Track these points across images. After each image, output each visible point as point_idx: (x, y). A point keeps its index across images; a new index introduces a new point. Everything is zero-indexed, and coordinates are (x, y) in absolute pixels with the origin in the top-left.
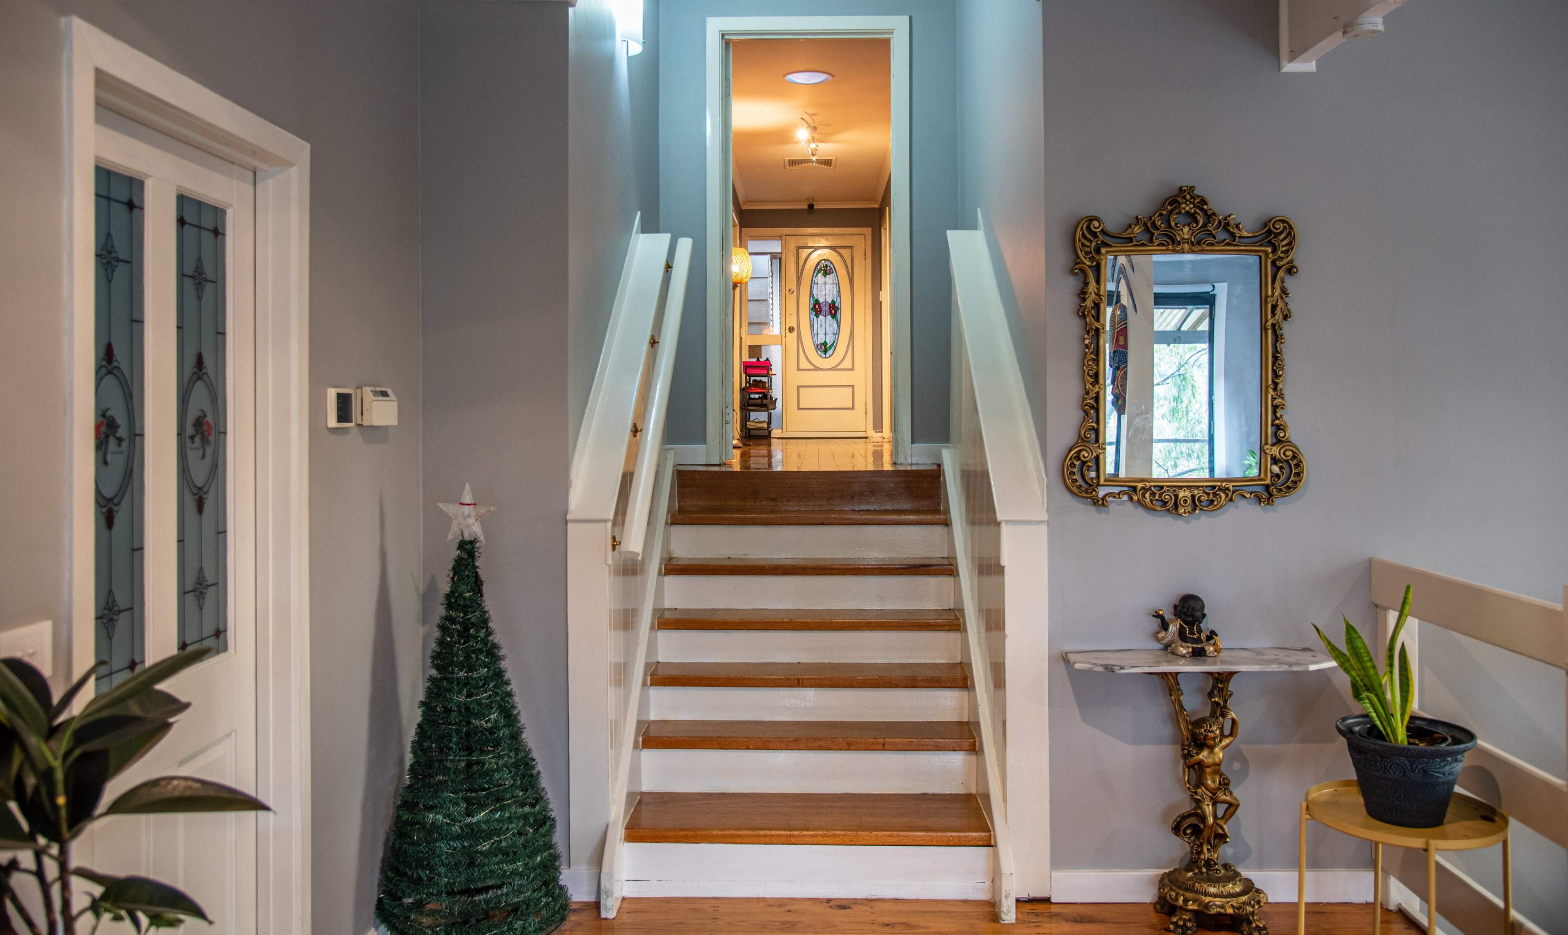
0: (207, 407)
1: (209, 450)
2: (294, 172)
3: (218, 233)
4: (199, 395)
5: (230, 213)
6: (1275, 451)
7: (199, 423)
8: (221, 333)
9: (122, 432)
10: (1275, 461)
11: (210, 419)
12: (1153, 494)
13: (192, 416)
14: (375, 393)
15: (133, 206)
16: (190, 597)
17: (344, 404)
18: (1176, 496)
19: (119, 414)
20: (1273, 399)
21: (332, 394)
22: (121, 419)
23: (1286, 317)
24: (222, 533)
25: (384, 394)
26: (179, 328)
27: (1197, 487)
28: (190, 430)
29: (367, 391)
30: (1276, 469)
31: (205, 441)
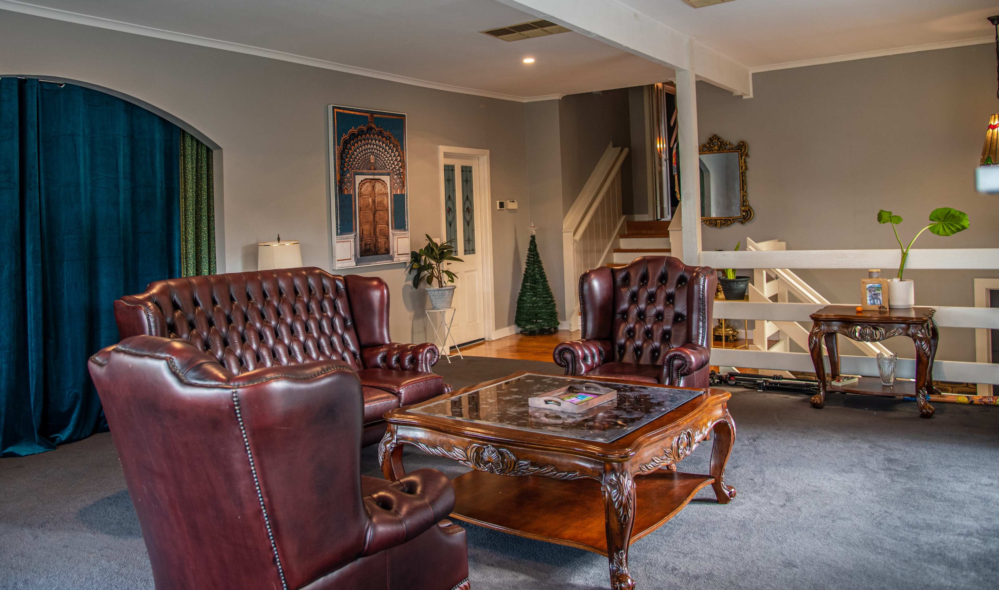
0: (469, 205)
1: (470, 214)
2: (486, 157)
3: (471, 171)
4: (468, 203)
5: (473, 167)
6: (743, 208)
7: (468, 209)
8: (472, 191)
9: (452, 210)
10: (743, 211)
11: (470, 208)
12: (710, 222)
13: (466, 207)
14: (510, 201)
15: (453, 170)
16: (467, 242)
17: (502, 205)
18: (716, 222)
19: (451, 207)
20: (743, 193)
21: (498, 202)
22: (452, 208)
23: (746, 169)
24: (473, 230)
25: (514, 201)
26: (463, 191)
27: (722, 219)
28: (466, 210)
29: (508, 201)
30: (744, 214)
31: (469, 212)
